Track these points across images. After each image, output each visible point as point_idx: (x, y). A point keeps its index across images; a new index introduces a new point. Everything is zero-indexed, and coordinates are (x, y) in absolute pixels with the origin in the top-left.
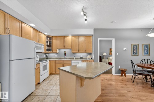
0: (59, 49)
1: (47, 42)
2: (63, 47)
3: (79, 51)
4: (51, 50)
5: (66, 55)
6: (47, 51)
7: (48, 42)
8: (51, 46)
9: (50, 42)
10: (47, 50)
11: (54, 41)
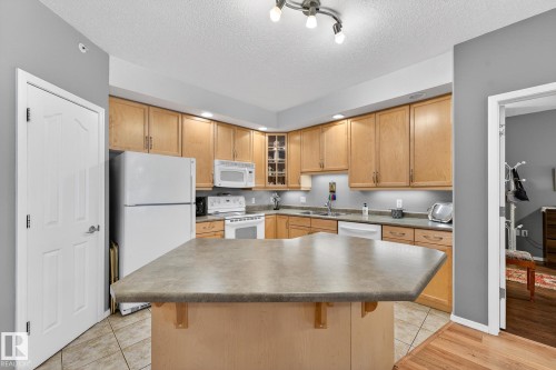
0: (312, 176)
1: (271, 154)
2: (318, 169)
3: (377, 180)
4: (282, 180)
5: (334, 198)
6: (272, 185)
7: (276, 155)
8: (282, 167)
9: (282, 154)
10: (272, 179)
11: (292, 149)
